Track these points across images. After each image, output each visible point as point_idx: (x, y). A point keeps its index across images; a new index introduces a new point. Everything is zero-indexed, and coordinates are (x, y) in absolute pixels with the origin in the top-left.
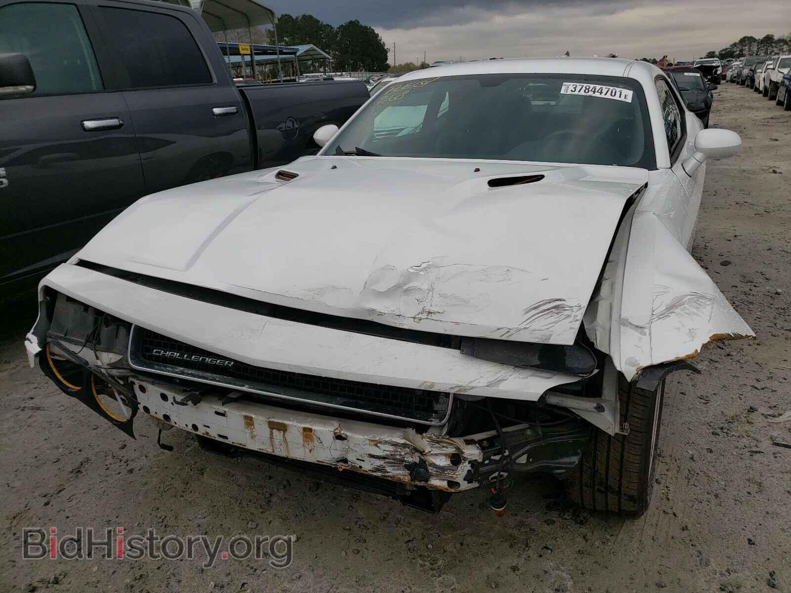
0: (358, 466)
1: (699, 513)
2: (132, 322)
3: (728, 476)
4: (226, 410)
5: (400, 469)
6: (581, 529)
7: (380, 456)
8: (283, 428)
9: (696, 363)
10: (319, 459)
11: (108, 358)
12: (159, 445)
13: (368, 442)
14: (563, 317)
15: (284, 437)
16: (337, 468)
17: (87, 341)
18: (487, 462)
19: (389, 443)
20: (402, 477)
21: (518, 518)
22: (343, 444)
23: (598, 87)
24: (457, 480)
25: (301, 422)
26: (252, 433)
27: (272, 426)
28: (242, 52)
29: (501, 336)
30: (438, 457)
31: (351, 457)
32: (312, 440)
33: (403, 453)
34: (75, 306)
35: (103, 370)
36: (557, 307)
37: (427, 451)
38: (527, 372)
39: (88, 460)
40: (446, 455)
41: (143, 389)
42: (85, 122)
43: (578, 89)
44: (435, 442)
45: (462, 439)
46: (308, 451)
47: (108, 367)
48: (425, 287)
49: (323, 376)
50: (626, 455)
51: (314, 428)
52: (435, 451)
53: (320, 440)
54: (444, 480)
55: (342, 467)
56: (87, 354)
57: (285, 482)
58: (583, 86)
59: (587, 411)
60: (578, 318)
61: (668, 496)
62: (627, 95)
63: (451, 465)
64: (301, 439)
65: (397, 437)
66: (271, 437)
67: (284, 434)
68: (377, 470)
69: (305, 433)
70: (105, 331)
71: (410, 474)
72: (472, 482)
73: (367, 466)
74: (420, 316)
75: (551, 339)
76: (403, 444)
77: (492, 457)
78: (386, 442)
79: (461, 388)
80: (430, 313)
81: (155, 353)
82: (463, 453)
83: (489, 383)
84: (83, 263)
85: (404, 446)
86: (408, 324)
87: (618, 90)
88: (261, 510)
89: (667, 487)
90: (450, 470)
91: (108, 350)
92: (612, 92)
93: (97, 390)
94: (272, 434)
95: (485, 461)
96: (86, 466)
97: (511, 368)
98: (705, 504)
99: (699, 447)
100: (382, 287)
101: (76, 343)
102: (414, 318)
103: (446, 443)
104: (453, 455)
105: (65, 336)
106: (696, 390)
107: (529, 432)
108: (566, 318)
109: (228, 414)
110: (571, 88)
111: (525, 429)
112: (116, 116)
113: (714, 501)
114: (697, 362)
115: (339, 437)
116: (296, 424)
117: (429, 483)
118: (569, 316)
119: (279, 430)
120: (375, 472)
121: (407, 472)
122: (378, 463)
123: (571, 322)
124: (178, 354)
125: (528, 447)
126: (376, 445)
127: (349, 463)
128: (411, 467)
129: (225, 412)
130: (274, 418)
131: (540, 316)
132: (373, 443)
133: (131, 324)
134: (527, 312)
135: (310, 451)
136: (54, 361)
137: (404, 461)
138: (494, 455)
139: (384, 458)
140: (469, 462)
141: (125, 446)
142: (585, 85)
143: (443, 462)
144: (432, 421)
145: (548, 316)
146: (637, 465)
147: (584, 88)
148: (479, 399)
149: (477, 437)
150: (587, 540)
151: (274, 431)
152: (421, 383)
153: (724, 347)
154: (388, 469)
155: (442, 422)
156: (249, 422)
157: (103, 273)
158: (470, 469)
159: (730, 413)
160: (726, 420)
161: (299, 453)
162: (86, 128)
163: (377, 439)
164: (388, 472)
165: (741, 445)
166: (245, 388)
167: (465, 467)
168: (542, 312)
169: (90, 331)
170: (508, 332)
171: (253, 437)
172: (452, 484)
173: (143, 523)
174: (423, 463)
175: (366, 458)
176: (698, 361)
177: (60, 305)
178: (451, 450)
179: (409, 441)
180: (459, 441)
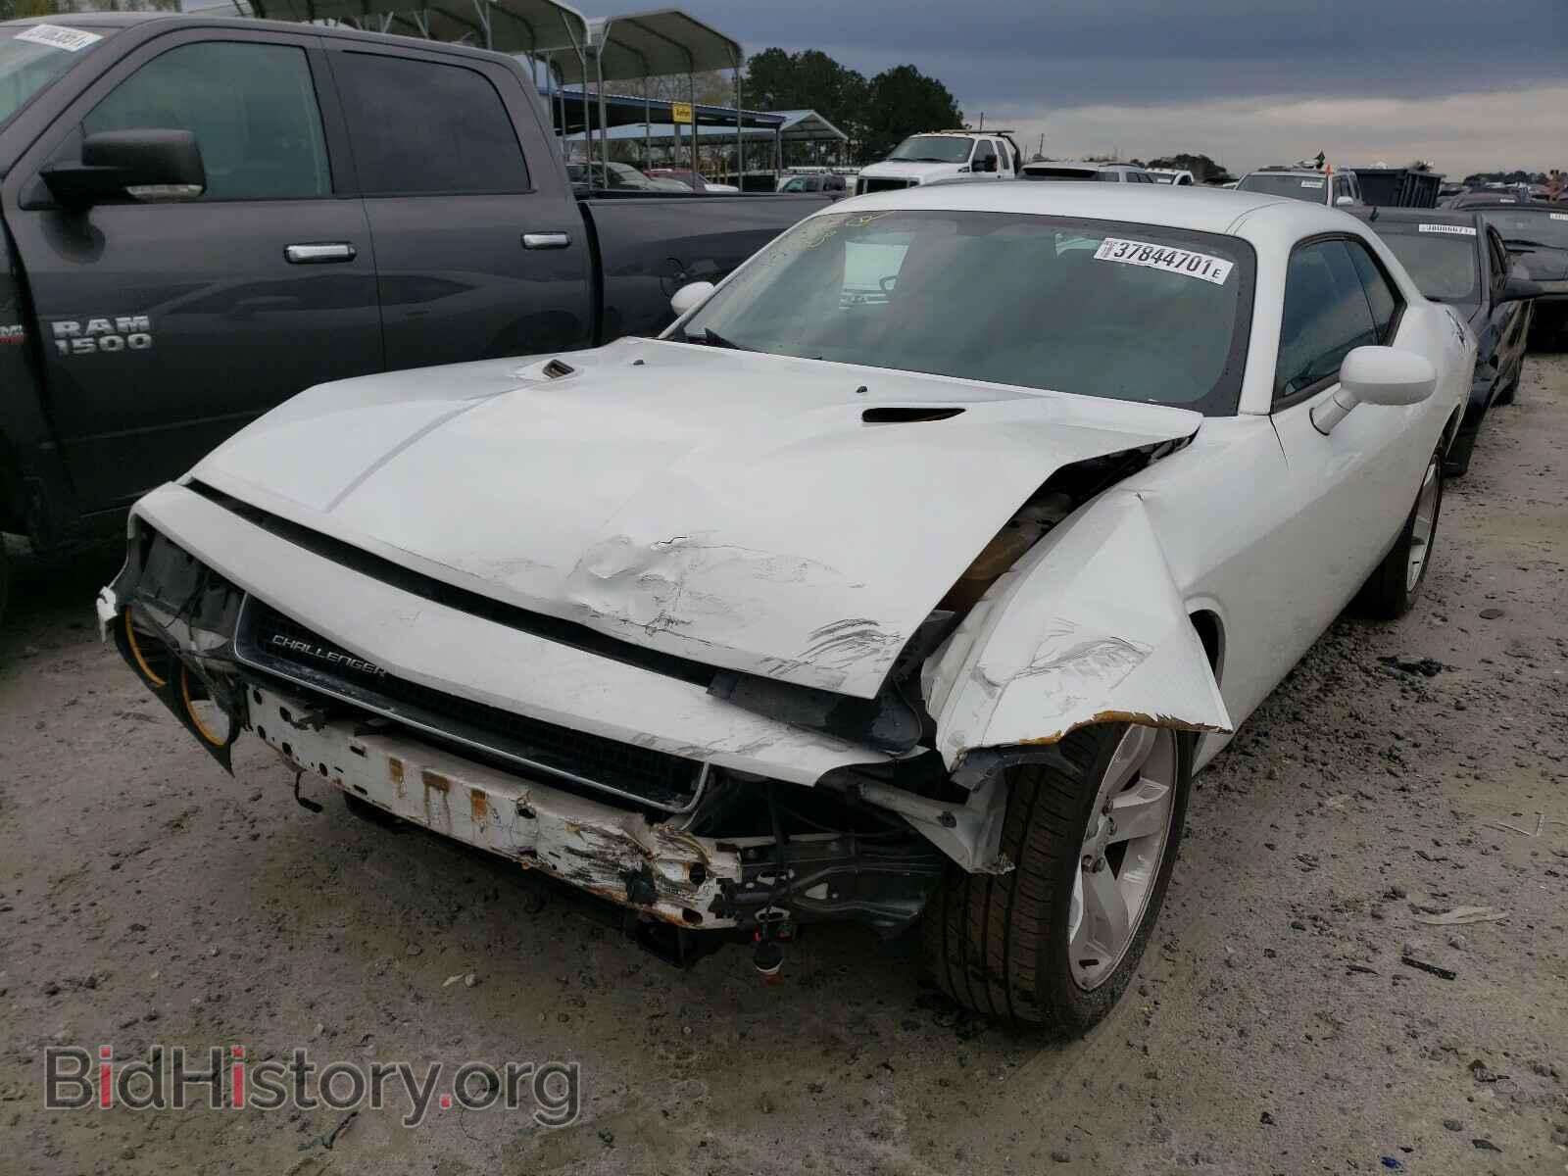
0: (551, 865)
1: (1195, 1055)
2: (245, 588)
3: (1284, 1002)
4: (366, 745)
5: (612, 880)
6: (961, 1047)
7: (582, 852)
8: (443, 786)
9: (1325, 794)
10: (495, 847)
11: (208, 640)
12: (297, 798)
13: (564, 826)
14: (867, 651)
15: (445, 801)
16: (521, 864)
17: (184, 609)
18: (750, 885)
19: (598, 833)
20: (615, 893)
21: (860, 1010)
22: (529, 824)
23: (1168, 250)
24: (697, 909)
25: (470, 781)
26: (400, 788)
27: (431, 781)
28: (677, 118)
29: (770, 672)
30: (671, 866)
31: (543, 849)
32: (485, 813)
33: (618, 852)
34: (176, 553)
35: (197, 659)
36: (861, 633)
37: (654, 853)
38: (808, 738)
39: (196, 810)
40: (683, 863)
41: (259, 699)
42: (291, 248)
43: (1128, 252)
44: (668, 839)
45: (713, 842)
46: (478, 829)
47: (205, 654)
48: (671, 578)
49: (491, 705)
50: (1015, 915)
51: (488, 791)
52: (667, 855)
53: (496, 813)
54: (677, 906)
55: (527, 862)
56: (178, 629)
57: (490, 893)
58: (1140, 247)
59: (926, 821)
60: (890, 656)
61: (1150, 1017)
62: (1219, 269)
63: (689, 881)
64: (468, 809)
65: (611, 824)
66: (427, 800)
67: (445, 795)
68: (580, 874)
69: (475, 799)
70: (210, 596)
71: (628, 889)
72: (722, 917)
73: (565, 867)
74: (656, 625)
75: (843, 685)
76: (618, 836)
77: (760, 879)
78: (593, 830)
79: (696, 750)
80: (670, 621)
81: (277, 640)
82: (708, 863)
83: (742, 748)
84: (197, 486)
85: (621, 840)
86: (635, 636)
87: (1205, 258)
88: (436, 930)
89: (1156, 1003)
90: (685, 889)
91: (208, 628)
92: (1192, 261)
93: (189, 693)
94: (427, 793)
95: (747, 882)
96: (191, 819)
97: (784, 728)
98: (1213, 1041)
99: (1252, 944)
100: (605, 571)
101: (168, 611)
102: (647, 627)
103: (683, 842)
104: (696, 864)
105: (157, 597)
106: (1300, 844)
107: (834, 847)
108: (870, 654)
109: (368, 753)
110: (1117, 249)
111: (830, 841)
112: (346, 240)
113: (1233, 1038)
114: (1329, 794)
115: (525, 813)
116: (463, 781)
117: (654, 908)
118: (877, 651)
119: (439, 788)
120: (575, 877)
121: (622, 885)
122: (581, 863)
123: (877, 661)
124: (309, 647)
125: (828, 871)
126: (577, 833)
127: (539, 858)
128: (629, 877)
129: (364, 748)
130: (432, 767)
131: (832, 647)
132: (573, 829)
133: (243, 591)
134: (816, 637)
135: (482, 830)
136: (137, 635)
137: (618, 865)
138: (764, 875)
139: (588, 856)
140: (719, 881)
141: (260, 796)
142: (1145, 245)
143: (677, 874)
144: (669, 804)
145: (846, 646)
146: (1033, 937)
147: (1140, 252)
148: (759, 780)
149: (742, 842)
150: (963, 1066)
151: (431, 789)
152: (636, 734)
153: (1401, 774)
154: (595, 876)
155: (687, 808)
156: (396, 769)
157: (219, 504)
158: (719, 892)
159: (1345, 893)
160: (1332, 906)
161: (465, 831)
162: (291, 256)
163: (580, 822)
164: (594, 882)
165: (1338, 952)
166: (389, 713)
167: (710, 890)
168: (838, 639)
169: (188, 595)
170: (780, 666)
171: (401, 796)
172: (691, 915)
173: (247, 920)
174: (647, 874)
175: (562, 852)
176: (1330, 791)
177: (156, 549)
178: (691, 857)
179: (629, 834)
180: (707, 845)
